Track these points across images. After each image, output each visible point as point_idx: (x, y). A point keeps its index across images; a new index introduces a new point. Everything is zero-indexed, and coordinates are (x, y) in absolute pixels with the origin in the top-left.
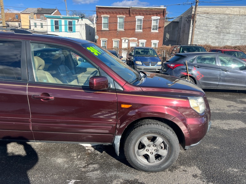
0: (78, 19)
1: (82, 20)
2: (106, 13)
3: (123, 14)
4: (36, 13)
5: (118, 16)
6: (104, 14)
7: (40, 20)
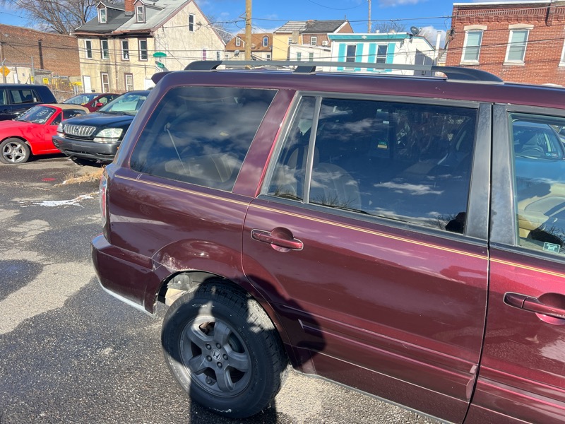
0: (402, 40)
1: (411, 41)
2: (479, 21)
3: (528, 20)
4: (303, 32)
5: (511, 27)
6: (471, 24)
7: (309, 45)
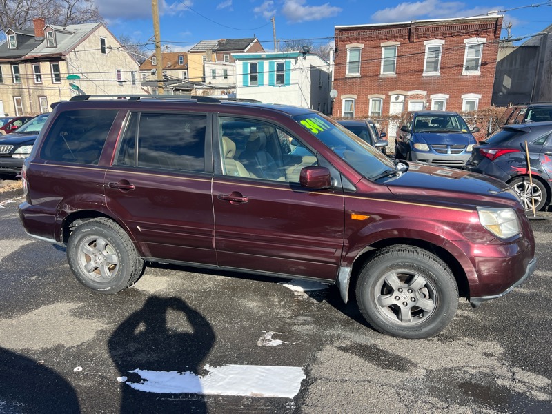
0: (296, 58)
1: (305, 58)
2: (357, 40)
3: (395, 38)
4: (216, 50)
5: (382, 44)
6: (351, 43)
7: (222, 63)
